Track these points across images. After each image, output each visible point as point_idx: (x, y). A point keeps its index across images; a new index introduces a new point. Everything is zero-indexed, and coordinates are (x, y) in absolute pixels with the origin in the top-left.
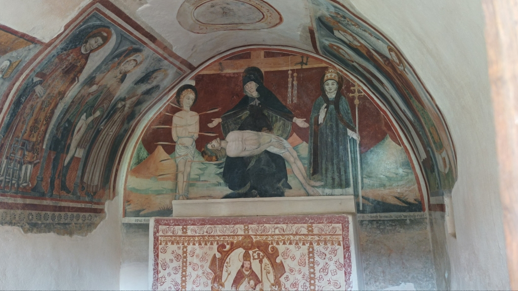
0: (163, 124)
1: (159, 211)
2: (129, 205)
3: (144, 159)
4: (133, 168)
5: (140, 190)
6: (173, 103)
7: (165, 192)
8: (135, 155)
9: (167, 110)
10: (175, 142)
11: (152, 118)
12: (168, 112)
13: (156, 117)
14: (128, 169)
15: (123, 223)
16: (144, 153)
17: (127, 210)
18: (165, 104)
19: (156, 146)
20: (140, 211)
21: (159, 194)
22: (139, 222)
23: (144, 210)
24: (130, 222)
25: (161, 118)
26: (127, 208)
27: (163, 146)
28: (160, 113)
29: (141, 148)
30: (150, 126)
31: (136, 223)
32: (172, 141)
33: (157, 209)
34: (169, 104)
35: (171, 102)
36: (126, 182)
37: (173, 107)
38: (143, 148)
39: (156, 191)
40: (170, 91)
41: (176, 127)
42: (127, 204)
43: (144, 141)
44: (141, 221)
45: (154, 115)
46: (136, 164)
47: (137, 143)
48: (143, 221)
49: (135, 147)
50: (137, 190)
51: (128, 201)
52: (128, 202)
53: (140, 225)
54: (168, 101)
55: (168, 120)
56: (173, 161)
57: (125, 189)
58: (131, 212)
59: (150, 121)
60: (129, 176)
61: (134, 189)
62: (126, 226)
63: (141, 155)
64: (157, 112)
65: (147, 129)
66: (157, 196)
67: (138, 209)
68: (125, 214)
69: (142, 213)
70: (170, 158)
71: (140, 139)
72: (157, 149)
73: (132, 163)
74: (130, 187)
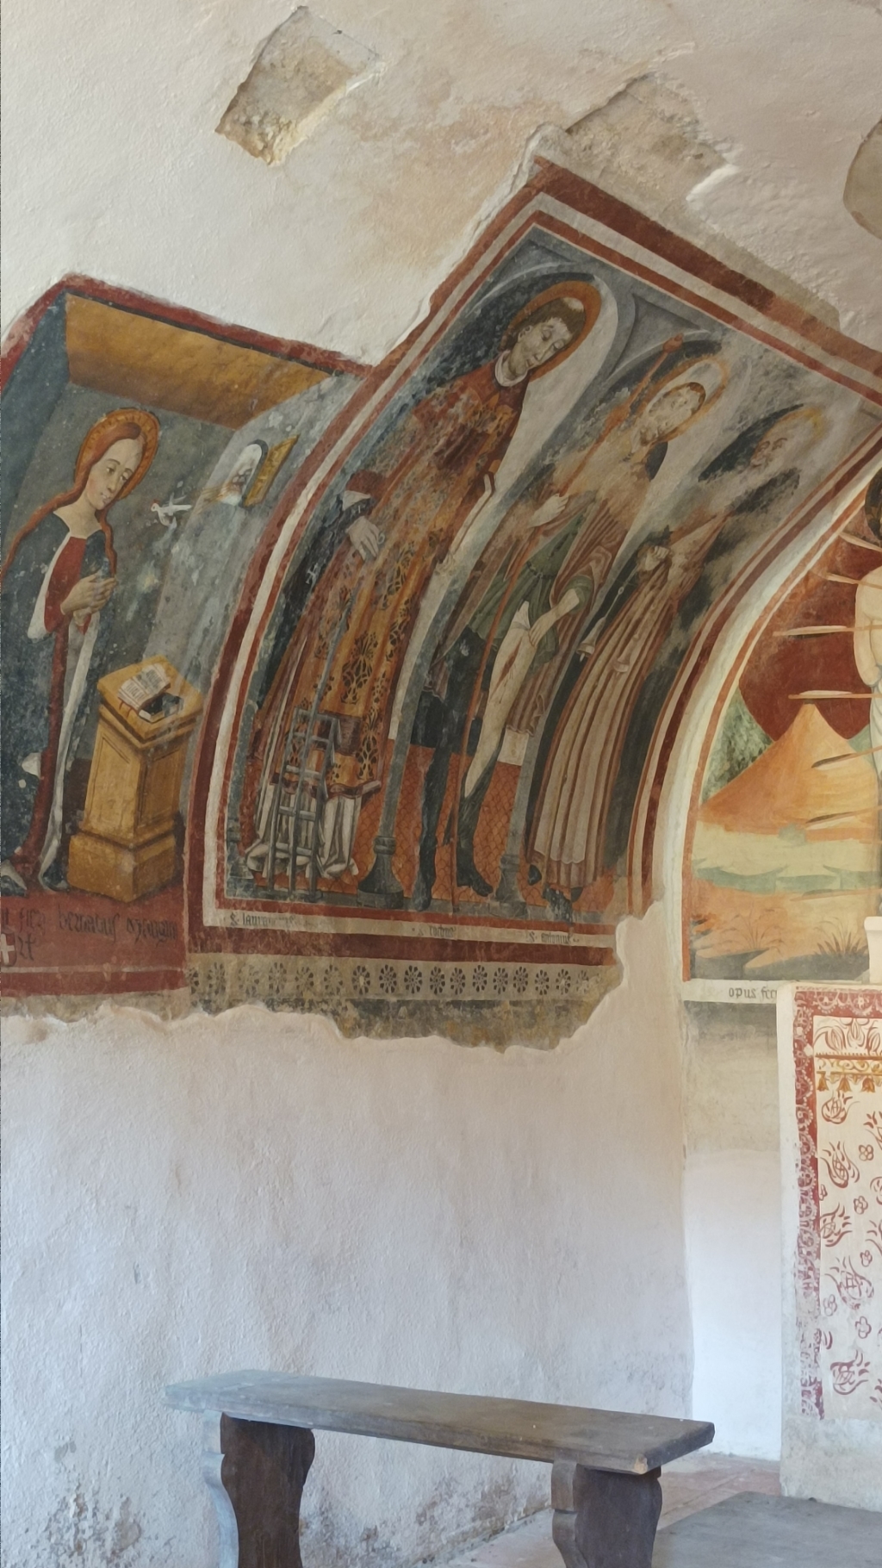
0: (820, 619)
1: (817, 958)
2: (705, 933)
3: (753, 759)
4: (712, 794)
5: (742, 877)
6: (856, 534)
7: (835, 885)
8: (716, 744)
9: (833, 561)
10: (868, 690)
11: (774, 600)
12: (837, 573)
13: (793, 595)
14: (693, 800)
15: (687, 1003)
16: (752, 737)
17: (699, 953)
18: (824, 539)
19: (796, 707)
20: (745, 957)
21: (812, 893)
22: (744, 1000)
23: (759, 952)
24: (712, 1000)
25: (809, 595)
26: (697, 944)
27: (823, 705)
28: (807, 578)
29: (739, 718)
30: (768, 631)
31: (734, 1000)
32: (857, 684)
33: (809, 950)
34: (839, 540)
35: (846, 531)
36: (688, 849)
37: (855, 550)
38: (747, 717)
39: (801, 879)
40: (839, 486)
41: (871, 628)
42: (694, 929)
43: (747, 688)
44: (752, 995)
45: (785, 585)
46: (721, 777)
47: (721, 699)
48: (758, 993)
49: (716, 712)
50: (732, 878)
51: (700, 920)
52: (700, 922)
53: (750, 1008)
54: (834, 528)
55: (839, 605)
56: (863, 762)
57: (686, 874)
58: (712, 960)
59: (767, 609)
60: (700, 826)
61: (720, 872)
62: (697, 1014)
63: (741, 744)
64: (795, 573)
65: (760, 642)
66: (810, 902)
67: (738, 948)
68: (692, 969)
69: (753, 964)
70: (851, 751)
71: (736, 684)
72: (798, 719)
73: (706, 775)
74: (703, 865)
